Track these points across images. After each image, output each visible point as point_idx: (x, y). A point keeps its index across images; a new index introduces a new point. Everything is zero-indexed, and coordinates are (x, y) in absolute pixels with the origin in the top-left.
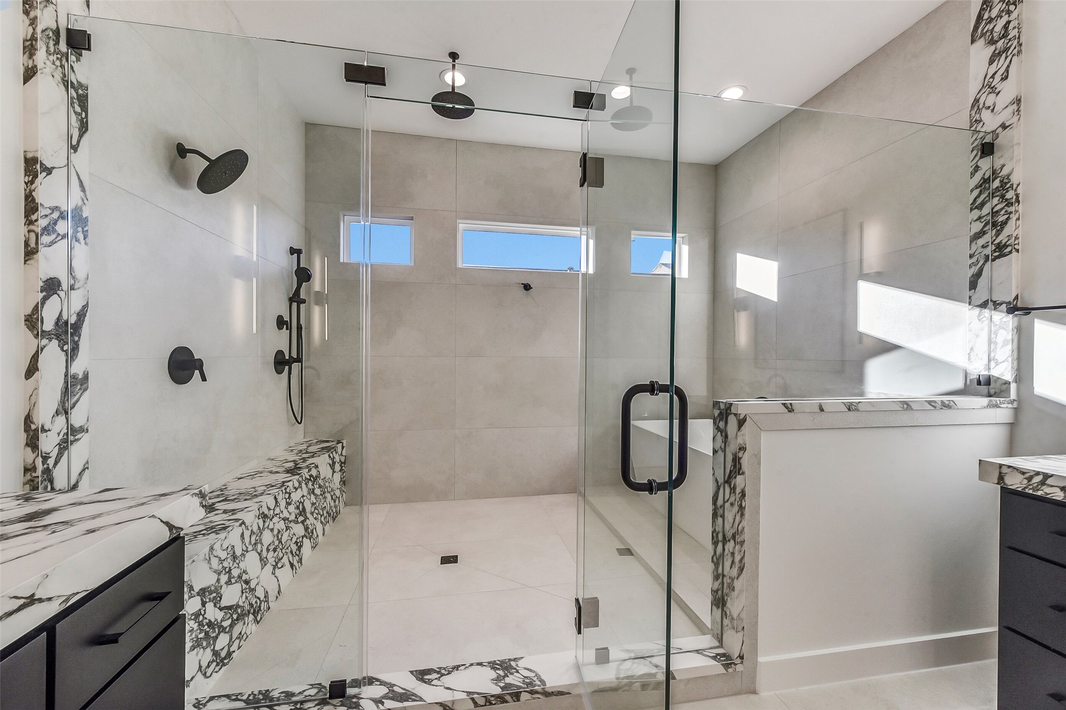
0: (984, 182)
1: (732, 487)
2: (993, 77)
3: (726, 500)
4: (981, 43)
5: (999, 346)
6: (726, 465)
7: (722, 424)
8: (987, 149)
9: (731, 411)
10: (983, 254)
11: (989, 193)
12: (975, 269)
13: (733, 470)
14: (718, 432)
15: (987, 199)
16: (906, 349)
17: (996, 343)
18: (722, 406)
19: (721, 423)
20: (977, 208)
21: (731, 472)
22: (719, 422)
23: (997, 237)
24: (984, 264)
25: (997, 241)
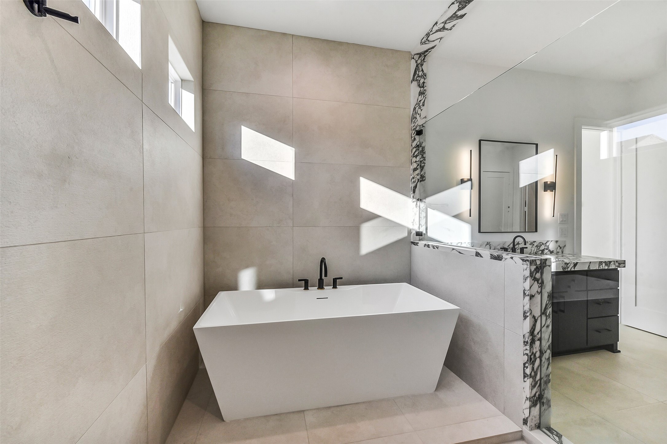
0: (417, 146)
1: (547, 315)
2: (420, 101)
3: (543, 325)
4: (415, 83)
5: (422, 219)
6: (543, 302)
7: (538, 276)
8: (419, 133)
9: (546, 264)
10: (417, 178)
11: (419, 152)
12: (415, 184)
13: (548, 304)
14: (535, 281)
15: (418, 154)
16: (383, 217)
17: (421, 217)
18: (538, 262)
19: (538, 274)
20: (415, 157)
21: (546, 305)
22: (536, 274)
23: (421, 172)
24: (417, 183)
25: (421, 174)
